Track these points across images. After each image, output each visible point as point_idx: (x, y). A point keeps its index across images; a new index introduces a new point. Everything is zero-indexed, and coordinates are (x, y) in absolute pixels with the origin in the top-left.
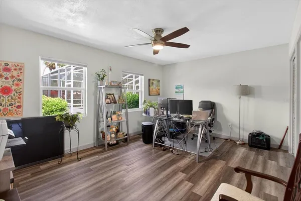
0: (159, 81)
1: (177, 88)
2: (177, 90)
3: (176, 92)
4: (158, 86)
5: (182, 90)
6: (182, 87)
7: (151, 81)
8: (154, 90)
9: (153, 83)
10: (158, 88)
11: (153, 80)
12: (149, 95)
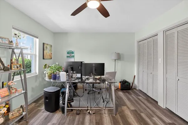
0: (51, 46)
1: (68, 53)
2: (69, 55)
3: (68, 57)
4: (51, 50)
5: (73, 55)
6: (73, 53)
7: (45, 46)
8: (48, 54)
9: (47, 47)
10: (51, 52)
11: (47, 44)
12: (43, 59)
